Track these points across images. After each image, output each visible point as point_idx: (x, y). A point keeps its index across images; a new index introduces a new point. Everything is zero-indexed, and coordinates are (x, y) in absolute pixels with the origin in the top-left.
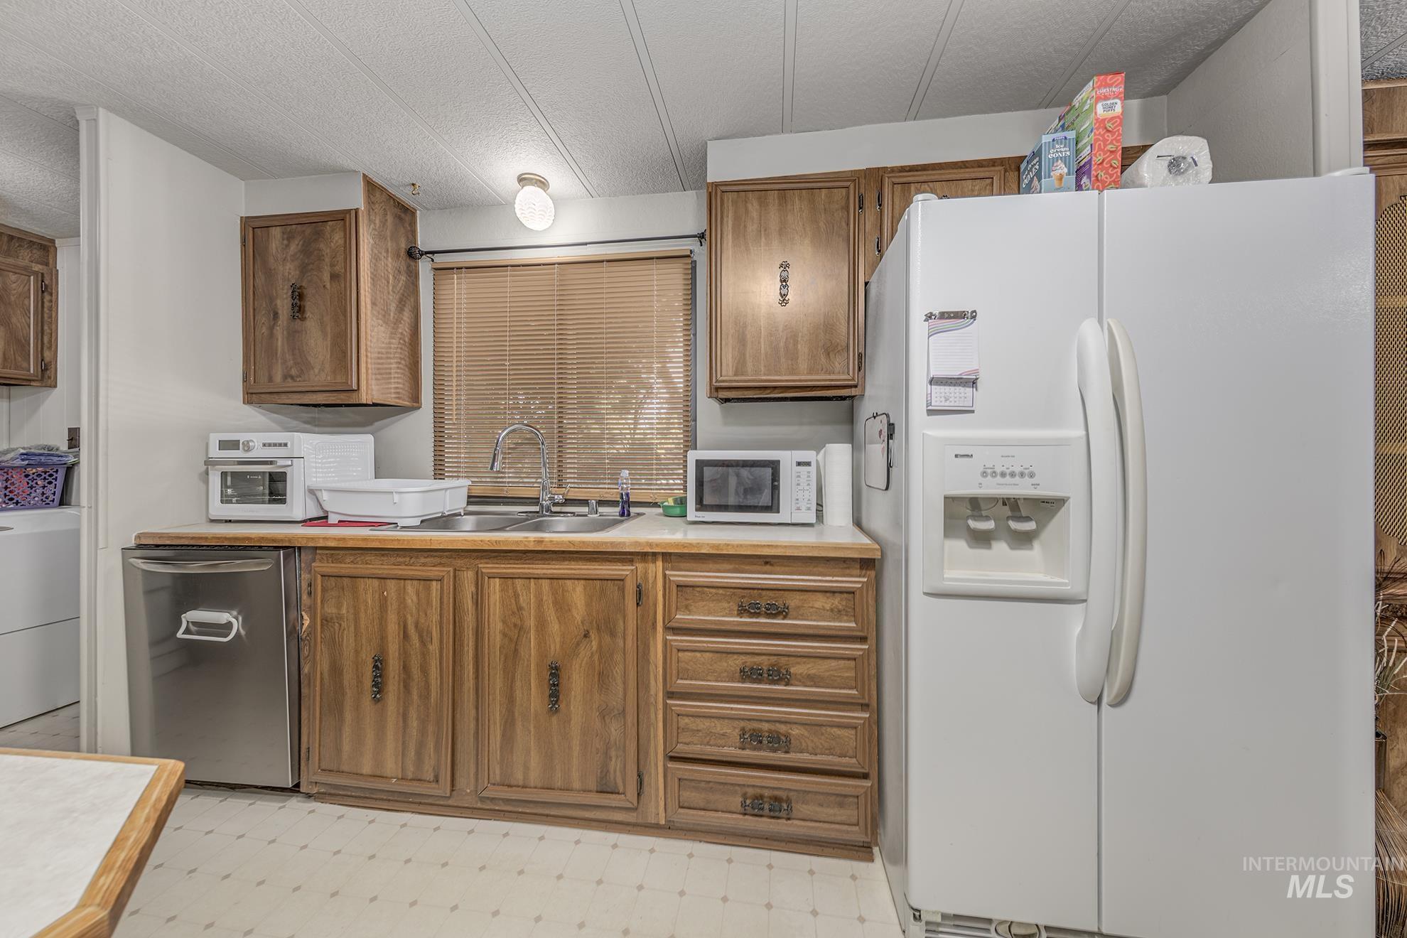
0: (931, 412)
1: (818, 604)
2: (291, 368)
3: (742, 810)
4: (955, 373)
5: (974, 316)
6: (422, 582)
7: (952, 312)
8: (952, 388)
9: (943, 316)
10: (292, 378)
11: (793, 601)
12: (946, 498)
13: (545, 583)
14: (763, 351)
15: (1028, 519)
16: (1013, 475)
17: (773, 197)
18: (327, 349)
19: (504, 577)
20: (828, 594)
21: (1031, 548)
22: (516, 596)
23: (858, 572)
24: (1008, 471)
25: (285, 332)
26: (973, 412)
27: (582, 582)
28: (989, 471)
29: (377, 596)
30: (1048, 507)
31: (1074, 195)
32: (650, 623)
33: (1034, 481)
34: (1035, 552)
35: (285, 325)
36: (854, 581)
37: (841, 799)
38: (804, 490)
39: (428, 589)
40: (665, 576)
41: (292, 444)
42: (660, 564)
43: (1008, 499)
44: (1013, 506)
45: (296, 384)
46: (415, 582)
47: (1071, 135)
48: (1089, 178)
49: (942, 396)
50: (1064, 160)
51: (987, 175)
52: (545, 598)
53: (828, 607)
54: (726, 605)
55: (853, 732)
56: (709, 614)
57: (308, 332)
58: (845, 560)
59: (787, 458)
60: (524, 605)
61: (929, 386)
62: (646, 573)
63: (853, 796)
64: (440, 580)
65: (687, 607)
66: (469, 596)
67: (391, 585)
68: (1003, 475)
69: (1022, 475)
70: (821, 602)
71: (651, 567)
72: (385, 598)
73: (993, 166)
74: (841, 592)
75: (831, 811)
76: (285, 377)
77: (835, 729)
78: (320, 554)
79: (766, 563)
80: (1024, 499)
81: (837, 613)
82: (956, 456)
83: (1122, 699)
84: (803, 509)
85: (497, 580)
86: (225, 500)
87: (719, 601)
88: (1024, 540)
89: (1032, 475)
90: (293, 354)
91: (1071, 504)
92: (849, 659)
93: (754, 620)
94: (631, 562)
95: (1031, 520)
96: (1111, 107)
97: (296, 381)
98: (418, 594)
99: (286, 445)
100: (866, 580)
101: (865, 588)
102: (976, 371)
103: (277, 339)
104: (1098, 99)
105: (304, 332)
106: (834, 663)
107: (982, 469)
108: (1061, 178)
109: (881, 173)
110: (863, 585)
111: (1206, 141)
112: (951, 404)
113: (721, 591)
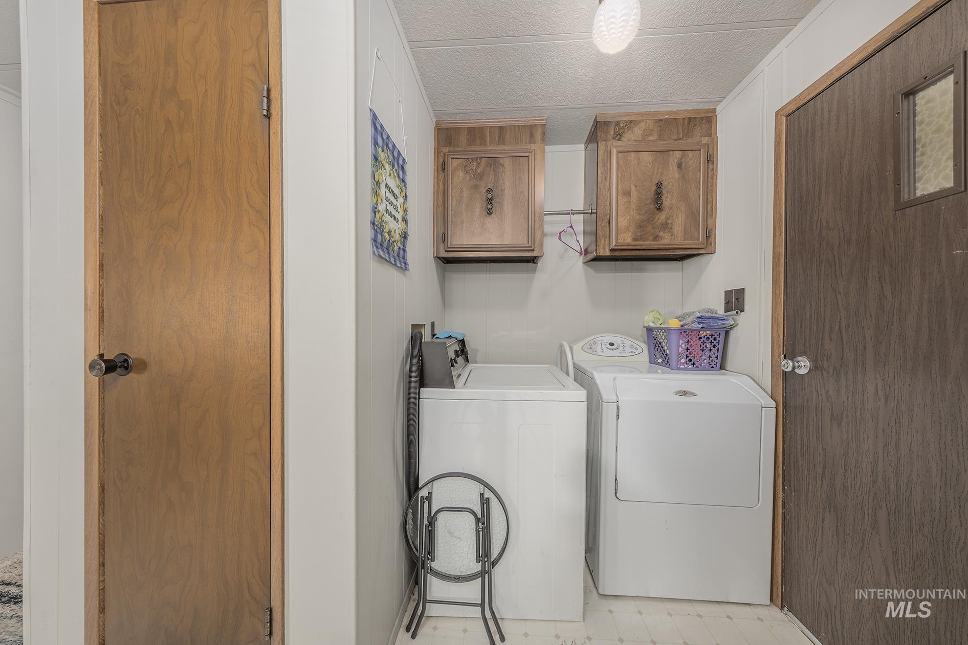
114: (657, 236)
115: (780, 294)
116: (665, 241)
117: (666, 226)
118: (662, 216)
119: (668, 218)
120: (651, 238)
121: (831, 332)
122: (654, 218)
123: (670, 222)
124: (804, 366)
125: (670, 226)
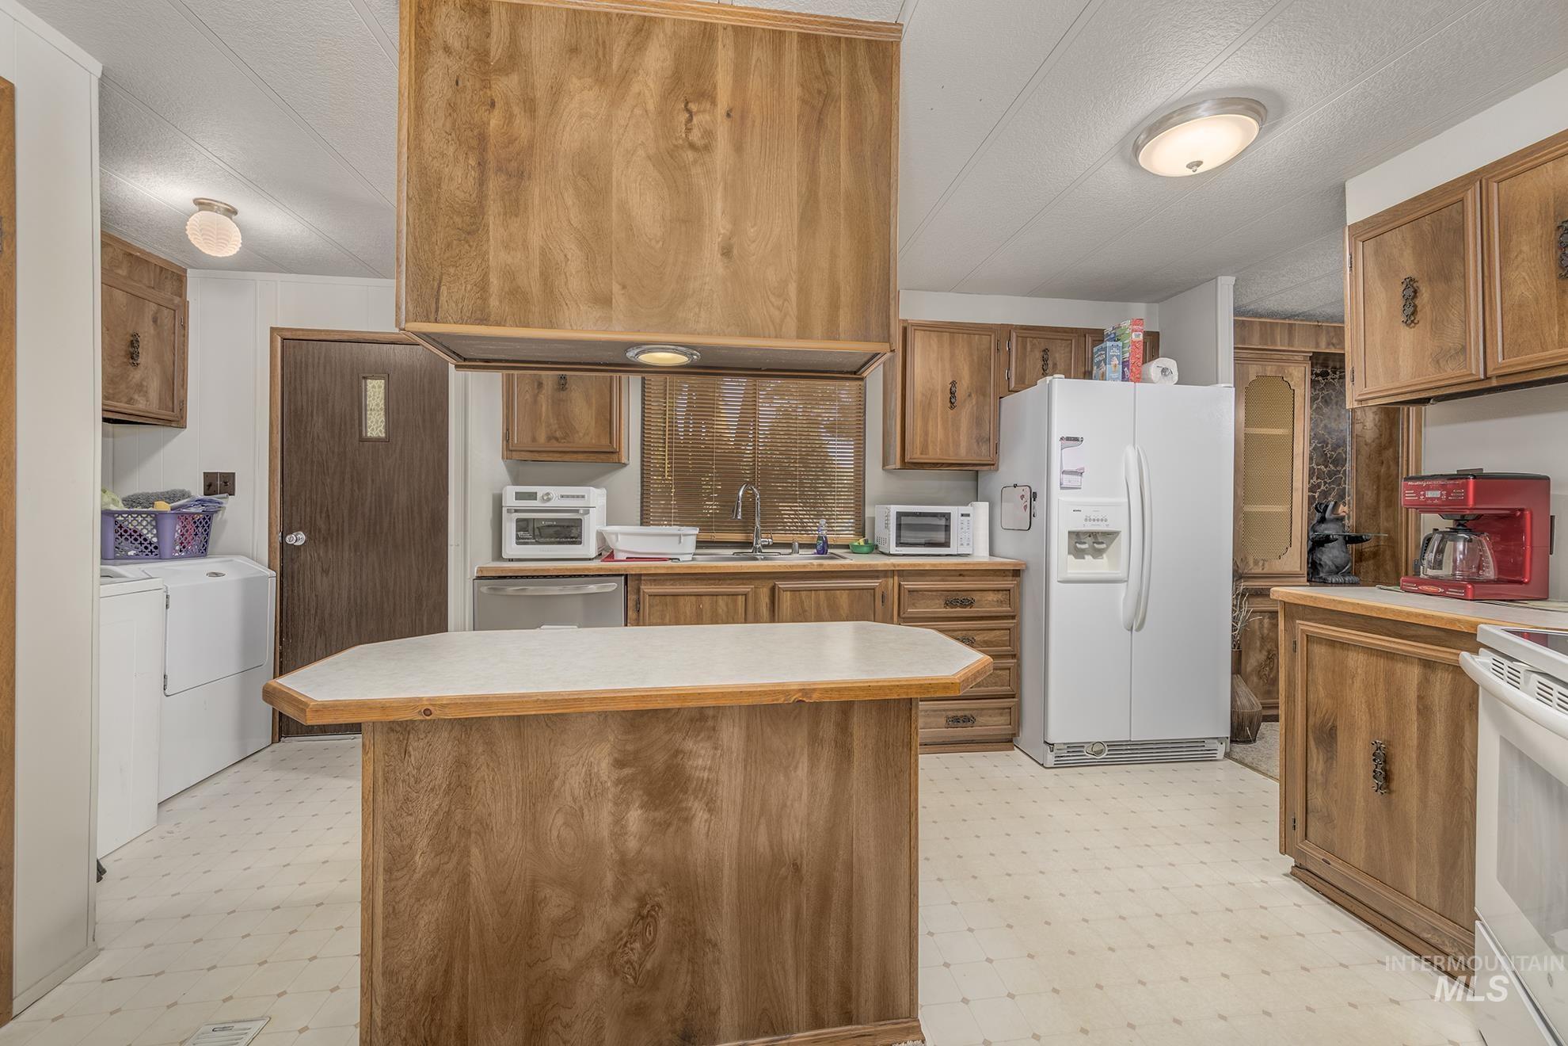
0: (1062, 488)
1: (990, 599)
2: (555, 431)
3: (947, 726)
4: (1074, 469)
5: (1082, 440)
6: (730, 597)
7: (1072, 438)
8: (1072, 476)
9: (1068, 439)
10: (557, 439)
11: (976, 596)
12: (1069, 532)
13: (822, 593)
14: (939, 439)
15: (1102, 543)
16: (1098, 520)
17: (946, 336)
18: (592, 417)
19: (793, 591)
20: (995, 592)
21: (1102, 558)
22: (802, 602)
23: (1011, 578)
24: (1096, 519)
25: (550, 401)
26: (1081, 488)
27: (847, 591)
28: (1088, 518)
29: (694, 609)
30: (1111, 536)
31: (1120, 383)
32: (889, 617)
33: (1108, 523)
34: (1104, 560)
35: (550, 393)
36: (1008, 583)
37: (1002, 711)
38: (965, 532)
39: (735, 602)
40: (900, 585)
41: (589, 497)
42: (896, 578)
43: (1092, 533)
44: (1094, 536)
45: (561, 445)
46: (725, 597)
47: (1120, 344)
48: (1128, 369)
49: (1067, 480)
50: (1117, 356)
51: (1068, 338)
52: (821, 603)
53: (995, 599)
54: (937, 602)
55: (1008, 671)
56: (928, 607)
57: (573, 401)
58: (1004, 571)
59: (955, 511)
60: (807, 608)
61: (1062, 475)
62: (887, 585)
63: (1007, 708)
64: (746, 595)
65: (913, 604)
66: (764, 605)
67: (706, 600)
68: (1094, 520)
69: (1102, 520)
70: (991, 597)
71: (890, 581)
72: (701, 610)
73: (1072, 333)
74: (1002, 590)
75: (995, 719)
76: (549, 439)
77: (998, 671)
78: (644, 580)
79: (960, 575)
80: (1101, 532)
81: (1000, 603)
82: (1074, 511)
83: (1139, 628)
84: (965, 544)
85: (788, 593)
86: (520, 541)
87: (933, 599)
88: (1097, 553)
89: (1106, 520)
90: (558, 420)
91: (1122, 533)
92: (1006, 629)
93: (954, 610)
94: (877, 577)
95: (1104, 543)
96: (1138, 336)
97: (560, 442)
98: (727, 605)
99: (583, 497)
100: (1016, 582)
101: (1016, 587)
102: (1083, 469)
103: (542, 406)
104: (1133, 331)
105: (569, 402)
106: (998, 632)
107: (1085, 517)
108: (1115, 366)
109: (1010, 328)
110: (1015, 585)
111: (1175, 362)
112: (1071, 484)
113: (934, 593)
114: (131, 399)
115: (277, 482)
116: (140, 406)
117: (140, 388)
118: (136, 375)
119: (143, 380)
120: (125, 399)
121: (321, 512)
122: (129, 375)
123: (145, 384)
124: (298, 538)
125: (145, 389)
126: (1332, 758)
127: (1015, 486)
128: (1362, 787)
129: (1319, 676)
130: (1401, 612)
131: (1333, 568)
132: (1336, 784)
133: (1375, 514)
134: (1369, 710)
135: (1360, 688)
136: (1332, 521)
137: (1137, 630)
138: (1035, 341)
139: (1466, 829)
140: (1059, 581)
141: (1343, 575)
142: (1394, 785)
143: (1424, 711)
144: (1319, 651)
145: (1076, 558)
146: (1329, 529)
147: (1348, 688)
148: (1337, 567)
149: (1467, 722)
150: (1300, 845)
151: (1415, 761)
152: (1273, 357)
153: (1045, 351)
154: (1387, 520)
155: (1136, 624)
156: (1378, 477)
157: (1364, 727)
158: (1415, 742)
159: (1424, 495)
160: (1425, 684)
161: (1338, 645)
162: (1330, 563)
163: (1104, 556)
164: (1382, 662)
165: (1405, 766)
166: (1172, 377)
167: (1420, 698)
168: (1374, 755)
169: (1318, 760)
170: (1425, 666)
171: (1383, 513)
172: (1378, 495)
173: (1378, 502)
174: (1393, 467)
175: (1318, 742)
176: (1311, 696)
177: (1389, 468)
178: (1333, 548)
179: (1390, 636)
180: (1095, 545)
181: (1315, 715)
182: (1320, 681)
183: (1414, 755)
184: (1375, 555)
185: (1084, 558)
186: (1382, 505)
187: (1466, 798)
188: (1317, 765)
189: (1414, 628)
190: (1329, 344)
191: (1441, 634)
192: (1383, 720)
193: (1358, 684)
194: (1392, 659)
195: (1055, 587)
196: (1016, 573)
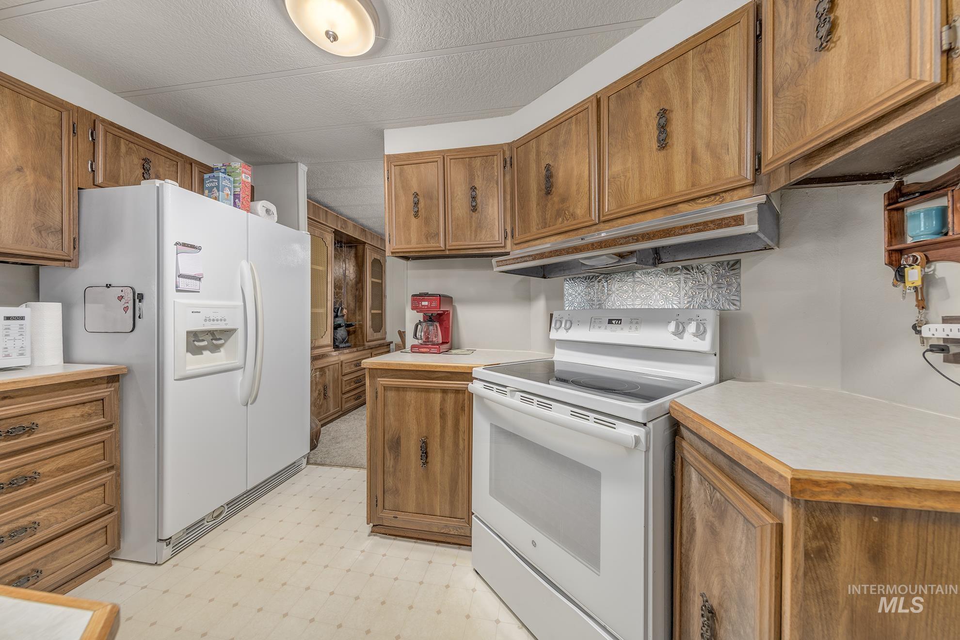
0: (178, 291)
4: (192, 274)
5: (199, 248)
7: (189, 244)
8: (190, 280)
9: (184, 245)
11: (41, 419)
12: (187, 332)
15: (220, 339)
16: (217, 320)
20: (78, 406)
21: (220, 352)
23: (105, 386)
24: (215, 319)
26: (199, 292)
28: (208, 319)
30: (228, 333)
33: (226, 322)
34: (222, 353)
37: (91, 537)
38: (15, 340)
43: (212, 331)
44: (213, 334)
47: (231, 179)
48: (239, 201)
49: (184, 283)
53: (78, 414)
61: (178, 278)
63: (103, 528)
68: (213, 320)
69: (221, 320)
70: (71, 413)
74: (90, 402)
77: (85, 494)
80: (220, 330)
81: (87, 416)
82: (192, 312)
83: (253, 402)
84: (15, 355)
88: (215, 349)
89: (225, 320)
91: (239, 330)
92: (99, 443)
93: (16, 441)
95: (222, 339)
96: (247, 178)
100: (113, 389)
101: (112, 395)
102: (202, 274)
104: (242, 172)
106: (83, 451)
107: (204, 318)
108: (227, 194)
109: (93, 117)
110: (111, 393)
112: (190, 288)
126: (398, 455)
127: (109, 286)
128: (414, 467)
129: (391, 409)
130: (433, 366)
131: (341, 340)
132: (400, 470)
133: (354, 313)
134: (417, 422)
135: (413, 411)
136: (340, 317)
137: (251, 404)
138: (131, 145)
139: (460, 470)
140: (175, 380)
141: (345, 343)
142: (429, 459)
143: (443, 416)
144: (391, 394)
145: (193, 355)
146: (340, 321)
147: (406, 413)
148: (343, 339)
149: (460, 416)
150: (381, 514)
151: (439, 443)
152: (318, 226)
153: (146, 160)
154: (359, 316)
155: (251, 399)
156: (356, 296)
157: (415, 433)
158: (439, 433)
159: (421, 304)
160: (443, 401)
161: (401, 389)
162: (340, 338)
163: (222, 349)
164: (423, 394)
165: (435, 449)
166: (274, 218)
167: (441, 409)
168: (421, 447)
169: (390, 459)
170: (443, 392)
171: (357, 313)
172: (355, 304)
173: (356, 307)
174: (361, 292)
175: (390, 449)
176: (386, 423)
177: (359, 292)
178: (341, 330)
179: (426, 380)
180: (214, 341)
181: (389, 433)
182: (391, 412)
183: (439, 440)
184: (354, 332)
185: (202, 354)
186: (357, 309)
187: (460, 454)
188: (390, 463)
189: (437, 373)
190: (342, 227)
191: (449, 374)
192: (424, 426)
193: (412, 409)
194: (428, 392)
195: (171, 387)
196: (114, 379)
